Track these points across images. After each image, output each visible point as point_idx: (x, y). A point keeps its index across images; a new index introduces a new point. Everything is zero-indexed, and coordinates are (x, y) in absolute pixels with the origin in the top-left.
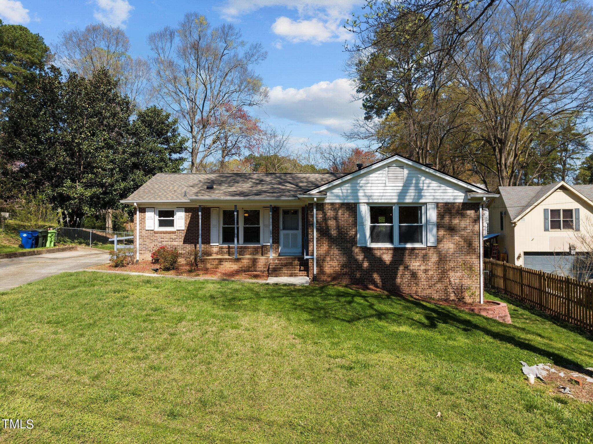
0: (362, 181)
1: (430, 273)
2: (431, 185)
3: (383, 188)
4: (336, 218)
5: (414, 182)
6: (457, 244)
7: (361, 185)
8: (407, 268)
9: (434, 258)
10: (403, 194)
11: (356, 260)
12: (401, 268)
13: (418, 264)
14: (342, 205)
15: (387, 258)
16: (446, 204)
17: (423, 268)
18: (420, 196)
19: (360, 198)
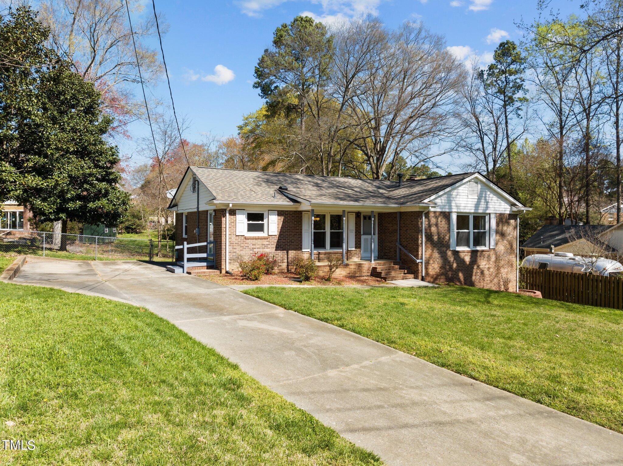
0: (454, 193)
1: (491, 270)
2: (493, 199)
3: (466, 200)
4: (437, 225)
5: (484, 195)
6: (505, 247)
7: (453, 196)
8: (478, 266)
9: (493, 258)
10: (477, 205)
11: (449, 262)
12: (475, 267)
13: (484, 263)
14: (441, 212)
15: (467, 259)
16: (501, 214)
17: (487, 266)
18: (487, 208)
19: (453, 207)
